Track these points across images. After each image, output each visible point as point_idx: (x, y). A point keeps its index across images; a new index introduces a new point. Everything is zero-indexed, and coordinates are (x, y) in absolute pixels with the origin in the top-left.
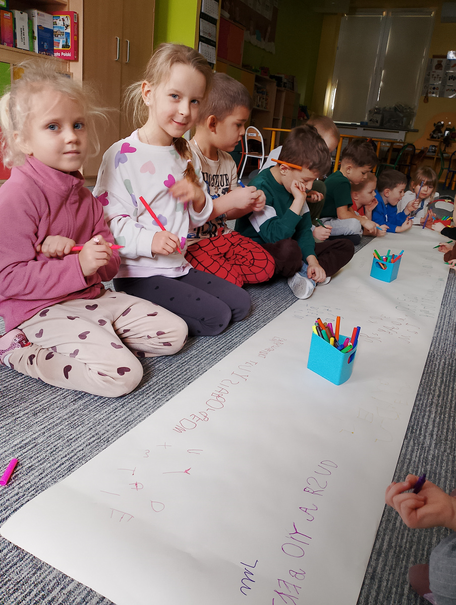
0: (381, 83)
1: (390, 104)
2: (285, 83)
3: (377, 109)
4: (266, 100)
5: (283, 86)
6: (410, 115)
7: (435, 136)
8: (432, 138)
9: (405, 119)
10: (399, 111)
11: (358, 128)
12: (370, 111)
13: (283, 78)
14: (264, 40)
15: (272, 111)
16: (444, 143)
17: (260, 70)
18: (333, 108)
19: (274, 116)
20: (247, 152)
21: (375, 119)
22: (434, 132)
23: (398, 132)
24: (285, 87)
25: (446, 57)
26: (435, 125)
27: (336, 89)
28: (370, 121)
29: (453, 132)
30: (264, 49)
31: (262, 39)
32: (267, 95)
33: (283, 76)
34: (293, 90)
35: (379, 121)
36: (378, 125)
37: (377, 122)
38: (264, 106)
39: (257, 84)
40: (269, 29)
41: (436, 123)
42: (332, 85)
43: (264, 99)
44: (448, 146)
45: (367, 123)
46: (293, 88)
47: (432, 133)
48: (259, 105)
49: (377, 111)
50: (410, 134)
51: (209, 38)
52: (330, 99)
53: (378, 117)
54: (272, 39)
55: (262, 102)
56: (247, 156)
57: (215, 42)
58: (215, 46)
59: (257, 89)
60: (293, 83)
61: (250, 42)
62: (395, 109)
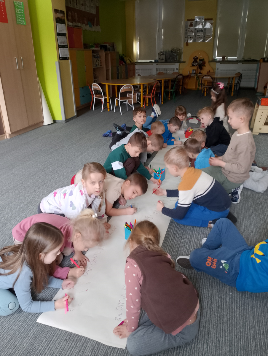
0: (162, 37)
1: (169, 48)
2: (109, 48)
3: (162, 52)
4: (100, 61)
5: (108, 50)
6: (180, 54)
7: (194, 64)
8: (193, 65)
9: (177, 56)
10: (174, 52)
11: (154, 64)
12: (158, 54)
13: (108, 46)
14: (94, 26)
15: (105, 66)
16: (199, 68)
17: (94, 45)
18: (138, 53)
19: (106, 68)
20: (94, 96)
21: (161, 58)
22: (193, 62)
23: (175, 64)
24: (109, 50)
25: (194, 20)
26: (193, 58)
27: (138, 42)
28: (160, 59)
29: (203, 61)
30: (95, 31)
31: (92, 26)
32: (100, 58)
33: (107, 44)
34: (114, 51)
35: (164, 59)
36: (164, 61)
37: (163, 59)
38: (100, 64)
39: (94, 54)
40: (95, 19)
41: (194, 57)
42: (136, 40)
43: (99, 61)
44: (201, 70)
45: (158, 60)
46: (114, 50)
47: (193, 63)
48: (97, 64)
49: (162, 53)
50: (181, 64)
51: (63, 44)
52: (136, 48)
53: (163, 57)
54: (98, 24)
55: (98, 62)
56: (95, 98)
57: (67, 46)
58: (67, 48)
59: (94, 56)
60: (114, 47)
61: (86, 30)
62: (172, 52)
